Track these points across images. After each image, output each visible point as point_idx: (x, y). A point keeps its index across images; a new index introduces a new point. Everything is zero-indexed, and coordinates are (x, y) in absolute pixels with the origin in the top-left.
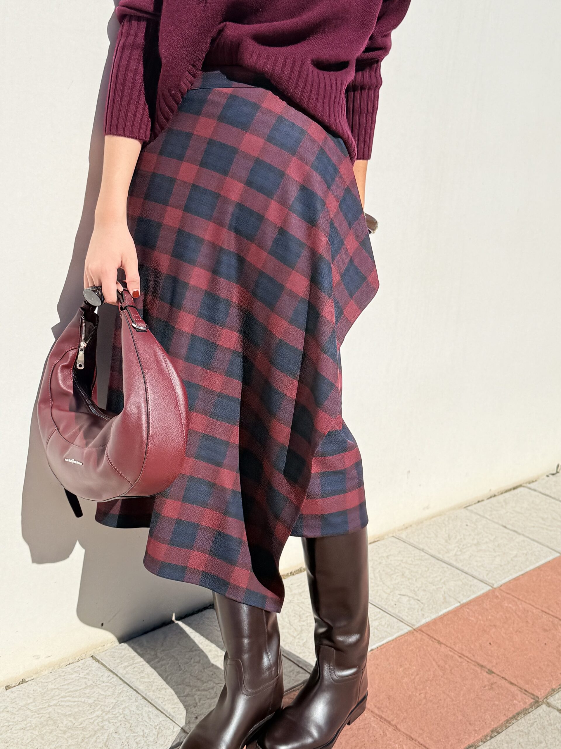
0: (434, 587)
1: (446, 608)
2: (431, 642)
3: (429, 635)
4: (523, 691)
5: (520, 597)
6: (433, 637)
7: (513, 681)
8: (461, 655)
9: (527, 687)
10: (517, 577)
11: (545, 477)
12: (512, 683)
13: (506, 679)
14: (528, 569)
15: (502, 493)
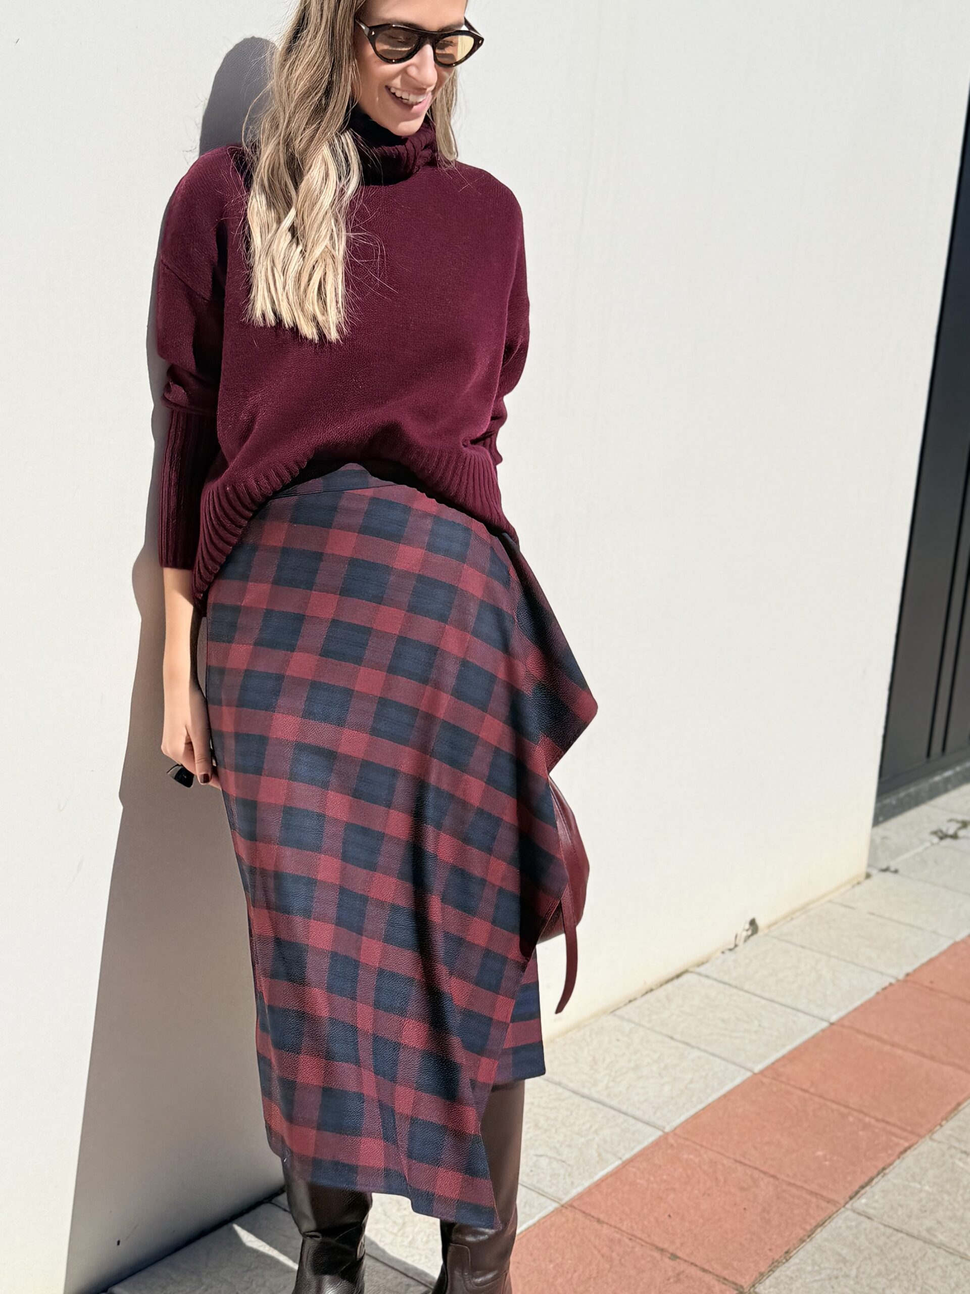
0: (583, 1140)
1: (603, 1169)
2: (588, 1222)
3: (584, 1212)
4: (721, 1280)
5: (704, 1143)
6: (590, 1215)
7: (707, 1267)
8: (633, 1237)
9: (725, 1273)
10: (696, 1113)
11: (719, 954)
12: (704, 1270)
13: (696, 1266)
14: (711, 1099)
15: (661, 985)
